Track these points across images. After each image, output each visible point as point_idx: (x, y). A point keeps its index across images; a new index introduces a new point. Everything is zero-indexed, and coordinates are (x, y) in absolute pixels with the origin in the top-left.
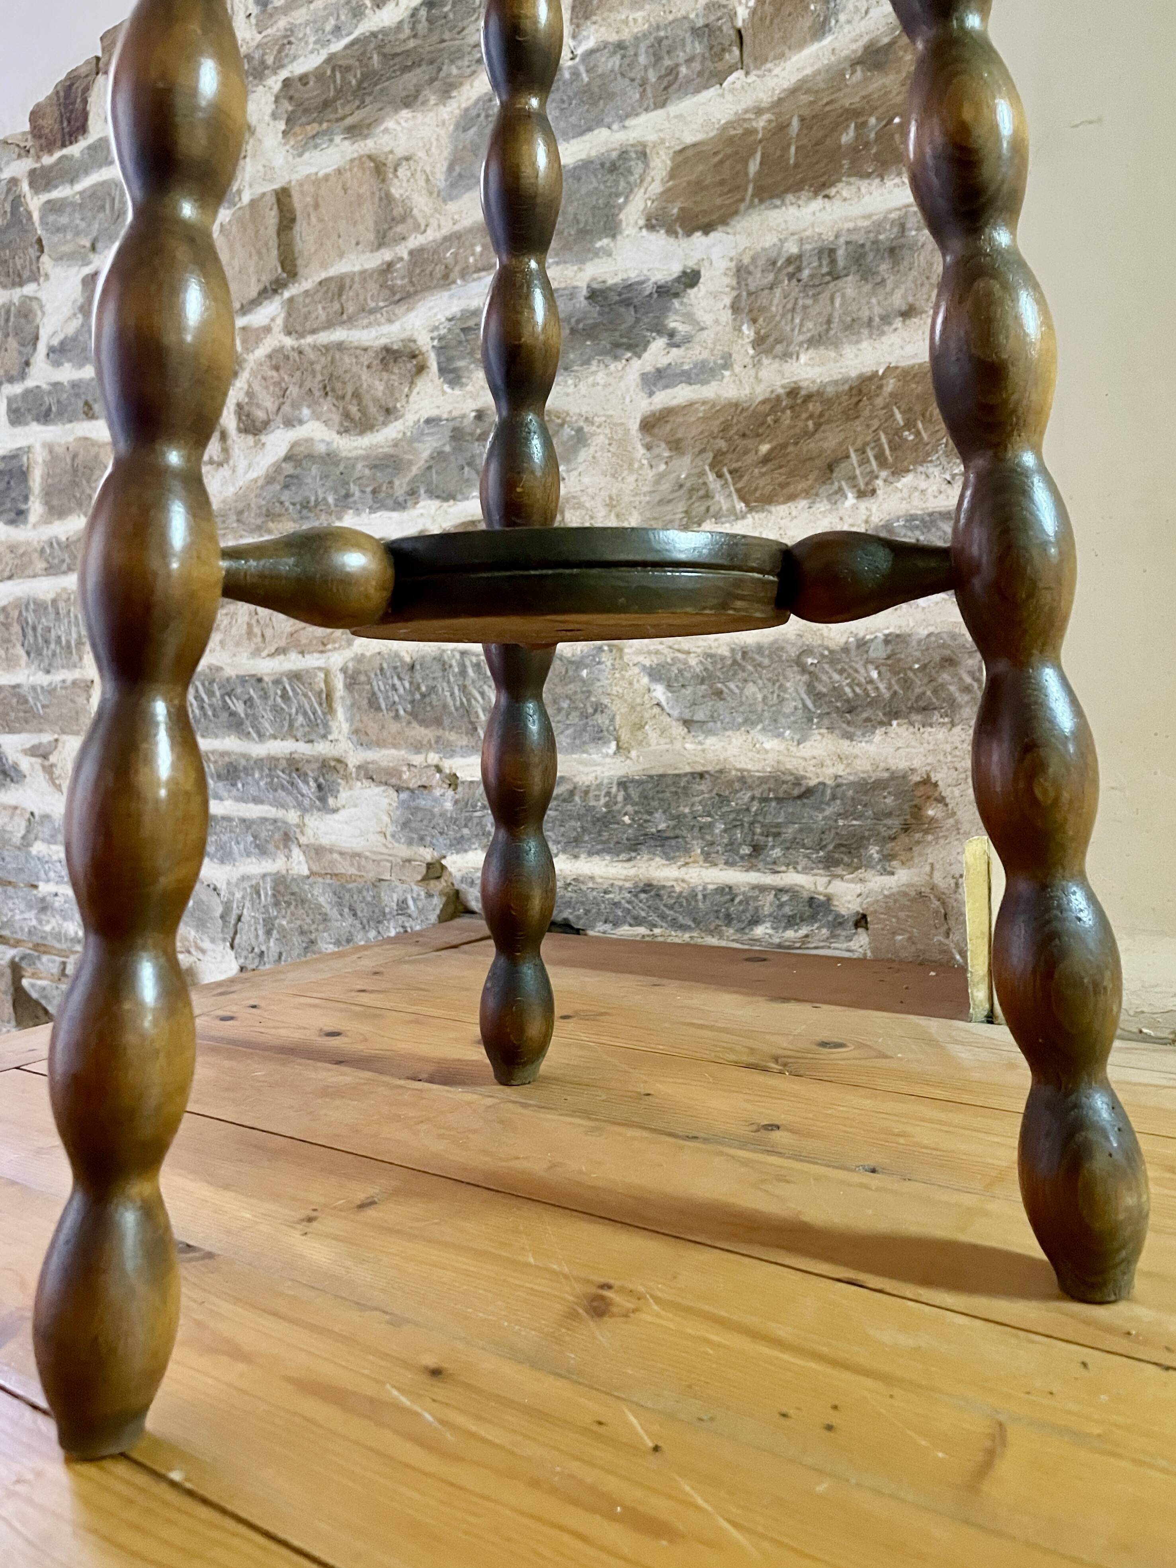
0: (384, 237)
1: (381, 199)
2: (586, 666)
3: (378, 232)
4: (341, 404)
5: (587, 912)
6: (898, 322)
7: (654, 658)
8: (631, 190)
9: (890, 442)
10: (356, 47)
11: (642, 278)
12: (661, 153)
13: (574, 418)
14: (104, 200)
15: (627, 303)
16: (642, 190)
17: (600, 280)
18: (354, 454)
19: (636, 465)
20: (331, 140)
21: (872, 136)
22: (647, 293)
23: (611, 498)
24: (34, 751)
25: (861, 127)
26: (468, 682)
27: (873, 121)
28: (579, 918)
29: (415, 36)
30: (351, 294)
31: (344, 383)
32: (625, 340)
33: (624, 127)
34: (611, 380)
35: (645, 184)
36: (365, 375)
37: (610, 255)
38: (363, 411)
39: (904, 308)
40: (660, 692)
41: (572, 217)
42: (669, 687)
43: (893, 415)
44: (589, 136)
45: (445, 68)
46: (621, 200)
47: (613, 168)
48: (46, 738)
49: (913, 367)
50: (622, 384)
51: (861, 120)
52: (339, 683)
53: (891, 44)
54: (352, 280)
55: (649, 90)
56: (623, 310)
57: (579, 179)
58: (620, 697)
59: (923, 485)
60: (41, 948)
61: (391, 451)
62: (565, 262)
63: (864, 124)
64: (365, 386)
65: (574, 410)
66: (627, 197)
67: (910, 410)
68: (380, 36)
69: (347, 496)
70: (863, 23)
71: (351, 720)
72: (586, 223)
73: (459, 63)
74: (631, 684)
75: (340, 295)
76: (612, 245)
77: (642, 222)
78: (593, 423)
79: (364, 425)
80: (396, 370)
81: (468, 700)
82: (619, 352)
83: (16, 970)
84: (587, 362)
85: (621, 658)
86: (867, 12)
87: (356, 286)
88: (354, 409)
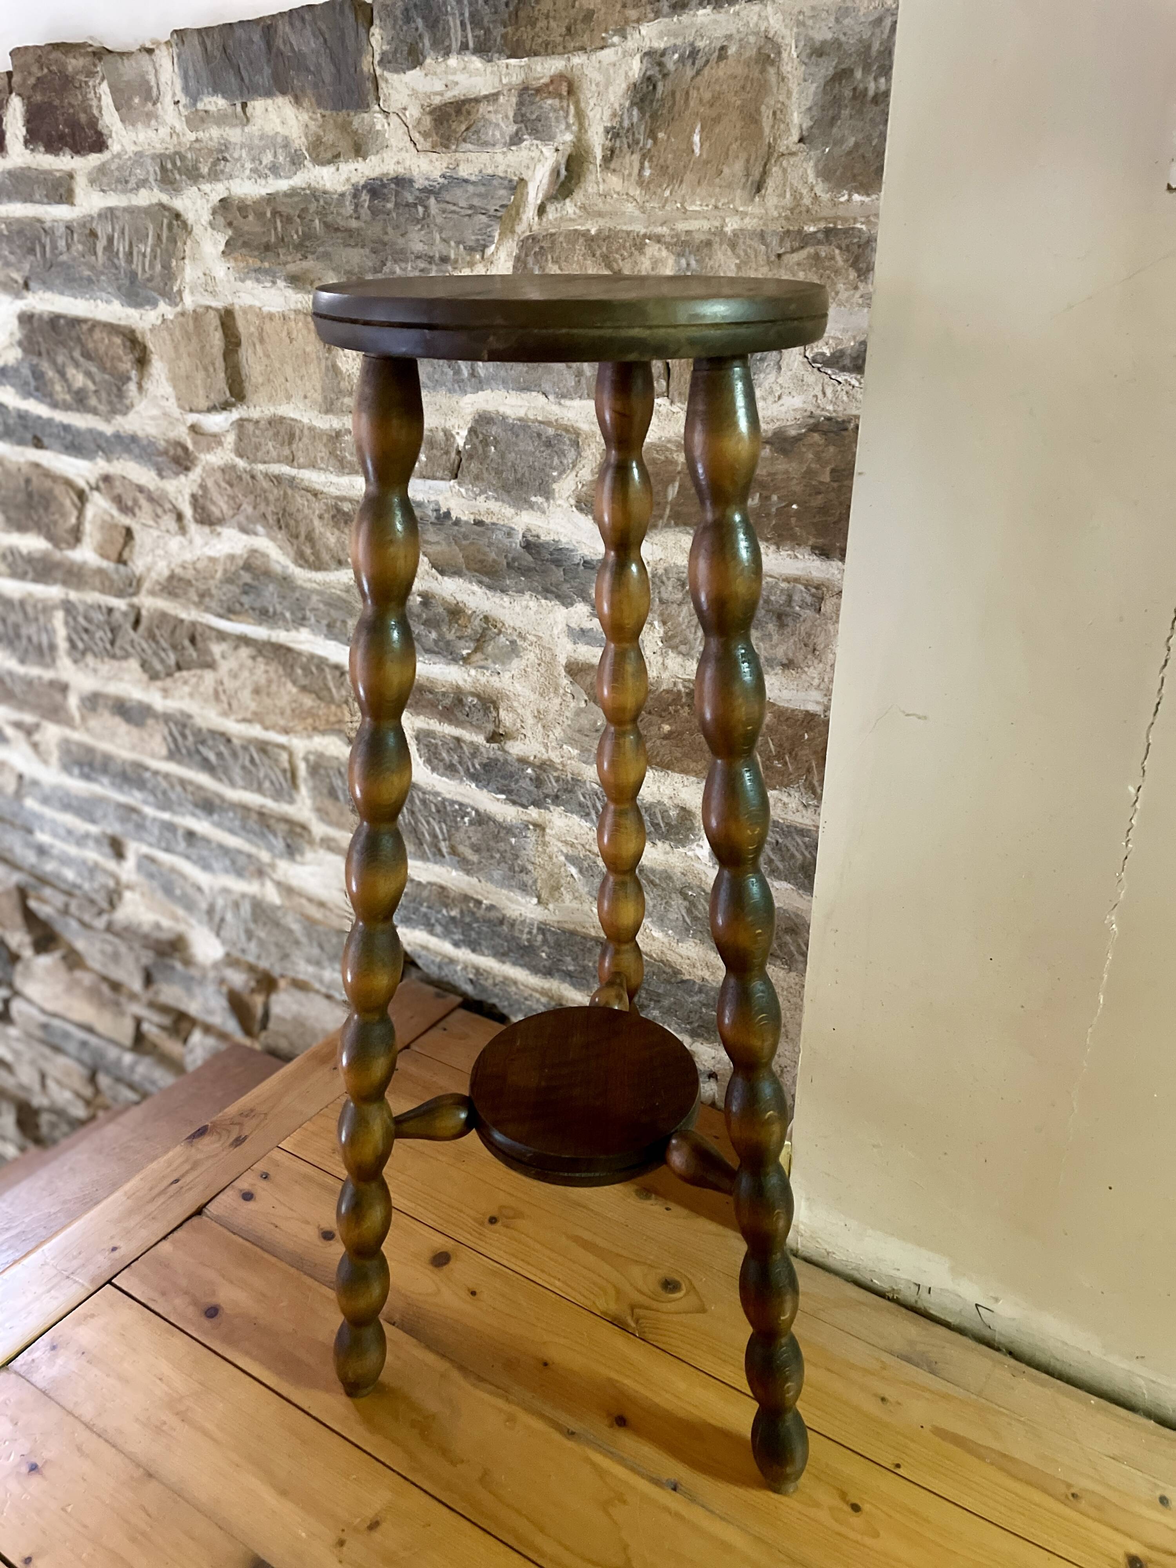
0: (332, 404)
1: (327, 367)
2: (515, 837)
3: (325, 397)
4: (295, 542)
5: (510, 1006)
6: (778, 670)
7: (569, 848)
8: (564, 471)
9: (763, 762)
10: (296, 199)
11: (571, 547)
12: (593, 446)
13: (509, 631)
14: (33, 243)
15: (558, 563)
16: (574, 473)
17: (534, 533)
18: (308, 585)
19: (561, 691)
20: (274, 283)
21: (774, 510)
22: (577, 561)
23: (539, 712)
24: (18, 725)
25: (765, 499)
26: (416, 810)
27: (775, 498)
28: (504, 1007)
29: (358, 218)
30: (301, 445)
31: (296, 521)
32: (554, 589)
33: (560, 404)
34: (541, 610)
35: (577, 469)
36: (317, 523)
37: (544, 512)
38: (317, 554)
39: (785, 661)
40: (573, 870)
41: (510, 464)
42: (581, 871)
43: (768, 743)
44: (526, 395)
45: (389, 264)
46: (555, 474)
47: (548, 444)
48: (28, 718)
49: (787, 709)
50: (551, 615)
51: (765, 493)
52: (302, 769)
53: (798, 439)
54: (302, 431)
55: (583, 381)
56: (553, 567)
57: (517, 436)
58: (542, 867)
59: (785, 799)
60: (43, 880)
61: (344, 595)
62: (503, 501)
63: (768, 498)
64: (317, 531)
65: (509, 622)
66: (560, 474)
67: (781, 746)
68: (322, 202)
69: (304, 618)
70: (775, 405)
71: (314, 798)
72: (523, 475)
73: (403, 265)
74: (551, 858)
75: (290, 443)
76: (546, 505)
77: (573, 502)
78: (524, 639)
79: (318, 565)
80: (346, 530)
81: (416, 823)
82: (549, 595)
83: (22, 893)
84: (521, 592)
85: (543, 836)
86: (780, 397)
87: (305, 440)
88: (308, 551)
